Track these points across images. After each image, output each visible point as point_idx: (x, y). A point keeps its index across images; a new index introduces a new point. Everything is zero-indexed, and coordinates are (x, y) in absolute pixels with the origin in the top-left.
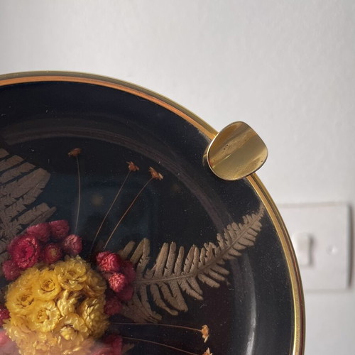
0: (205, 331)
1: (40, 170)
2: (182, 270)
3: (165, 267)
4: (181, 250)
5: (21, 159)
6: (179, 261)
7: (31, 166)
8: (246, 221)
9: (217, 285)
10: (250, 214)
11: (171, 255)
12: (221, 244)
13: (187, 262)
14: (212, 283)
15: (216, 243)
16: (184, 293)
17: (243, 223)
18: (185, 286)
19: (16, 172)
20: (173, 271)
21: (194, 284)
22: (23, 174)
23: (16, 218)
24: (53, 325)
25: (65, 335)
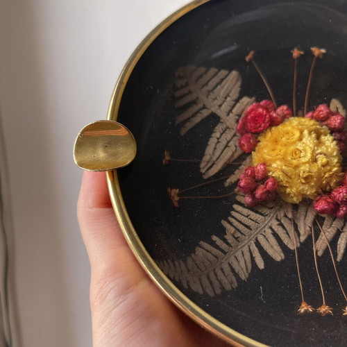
24: (309, 155)
25: (322, 160)
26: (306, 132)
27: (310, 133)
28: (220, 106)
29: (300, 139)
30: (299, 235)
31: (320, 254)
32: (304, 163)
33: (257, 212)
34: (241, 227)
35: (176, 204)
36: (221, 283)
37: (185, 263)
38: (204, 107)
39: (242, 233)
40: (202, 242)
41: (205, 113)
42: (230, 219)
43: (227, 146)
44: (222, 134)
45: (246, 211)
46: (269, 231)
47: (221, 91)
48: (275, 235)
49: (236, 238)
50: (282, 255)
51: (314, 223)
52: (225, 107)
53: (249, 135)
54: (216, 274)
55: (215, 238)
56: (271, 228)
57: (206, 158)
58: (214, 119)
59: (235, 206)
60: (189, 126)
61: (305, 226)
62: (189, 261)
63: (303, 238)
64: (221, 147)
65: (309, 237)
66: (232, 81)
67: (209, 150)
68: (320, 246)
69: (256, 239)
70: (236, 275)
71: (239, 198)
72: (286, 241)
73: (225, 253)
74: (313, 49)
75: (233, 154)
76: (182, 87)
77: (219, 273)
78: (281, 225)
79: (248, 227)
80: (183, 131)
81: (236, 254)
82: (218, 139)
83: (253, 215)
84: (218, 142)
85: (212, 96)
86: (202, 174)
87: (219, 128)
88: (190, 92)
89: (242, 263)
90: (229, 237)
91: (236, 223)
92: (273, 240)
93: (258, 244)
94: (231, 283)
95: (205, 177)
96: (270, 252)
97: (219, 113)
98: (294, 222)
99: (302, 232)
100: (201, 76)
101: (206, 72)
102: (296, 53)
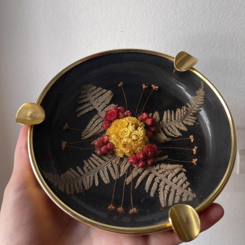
0: (191, 137)
1: (109, 91)
2: (175, 119)
3: (167, 119)
4: (173, 111)
5: (101, 89)
6: (173, 116)
7: (105, 90)
8: (197, 93)
9: (192, 124)
10: (199, 90)
11: (169, 115)
12: (189, 106)
13: (176, 115)
14: (190, 124)
15: (187, 107)
16: (178, 129)
17: (196, 95)
18: (178, 126)
19: (100, 93)
20: (171, 120)
21: (182, 125)
22: (103, 94)
23: (104, 109)
24: (128, 134)
25: (134, 138)
26: (130, 124)
27: (132, 125)
28: (99, 106)
29: (127, 127)
30: (120, 173)
31: (127, 184)
32: (125, 138)
33: (102, 159)
34: (92, 165)
35: (63, 149)
36: (75, 189)
37: (60, 176)
38: (92, 105)
39: (92, 168)
40: (71, 169)
41: (91, 108)
42: (88, 160)
43: (97, 125)
44: (96, 120)
45: (97, 158)
46: (106, 169)
47: (101, 99)
48: (108, 171)
49: (89, 170)
50: (109, 181)
51: (129, 169)
52: (102, 107)
53: (107, 122)
54: (74, 185)
55: (78, 168)
56: (107, 167)
57: (86, 130)
58: (95, 112)
59: (93, 155)
60: (82, 113)
61: (124, 169)
62: (62, 176)
63: (121, 175)
64: (94, 125)
65: (125, 174)
66: (108, 95)
67: (88, 126)
68: (129, 180)
69: (99, 172)
70: (84, 187)
71: (96, 151)
72: (113, 174)
73: (81, 176)
74: (153, 85)
75: (100, 129)
76: (83, 94)
77: (76, 184)
78: (112, 167)
79: (96, 165)
80: (79, 115)
81: (87, 177)
82: (94, 121)
83: (100, 160)
84: (94, 123)
85: (96, 101)
86: (82, 137)
87: (96, 116)
88: (86, 97)
89: (88, 182)
90: (85, 168)
91: (90, 163)
92: (106, 173)
93: (99, 174)
94: (80, 190)
95: (83, 139)
96: (103, 179)
97: (98, 109)
98: (119, 166)
99: (121, 172)
100: (93, 90)
101: (96, 89)
102: (144, 87)
